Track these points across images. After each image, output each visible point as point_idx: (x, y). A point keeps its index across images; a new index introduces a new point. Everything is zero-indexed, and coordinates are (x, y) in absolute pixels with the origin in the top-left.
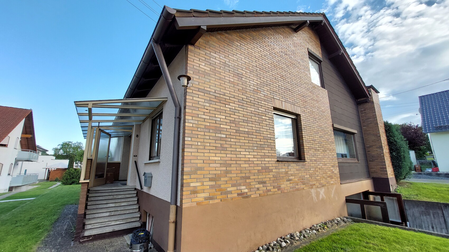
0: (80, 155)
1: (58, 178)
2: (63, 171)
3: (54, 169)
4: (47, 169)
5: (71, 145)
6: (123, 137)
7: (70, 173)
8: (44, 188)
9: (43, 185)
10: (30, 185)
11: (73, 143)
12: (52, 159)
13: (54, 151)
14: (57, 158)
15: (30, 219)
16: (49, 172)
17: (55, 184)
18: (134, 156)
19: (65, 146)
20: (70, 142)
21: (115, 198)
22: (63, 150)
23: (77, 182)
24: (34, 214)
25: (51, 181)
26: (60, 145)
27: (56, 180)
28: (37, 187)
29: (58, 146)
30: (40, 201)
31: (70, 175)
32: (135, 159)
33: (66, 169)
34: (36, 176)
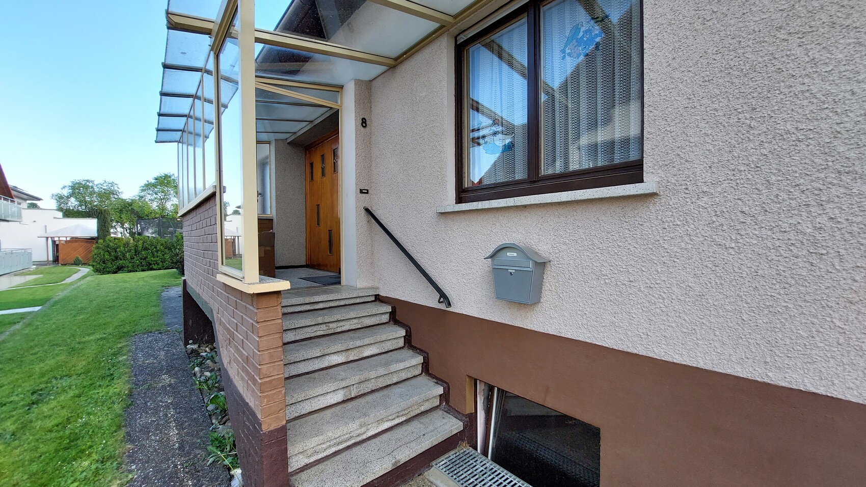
0: (118, 209)
1: (80, 258)
2: (87, 242)
3: (65, 239)
4: (50, 239)
5: (92, 187)
6: (269, 143)
7: (108, 246)
8: (53, 281)
9: (48, 273)
10: (16, 274)
11: (96, 183)
12: (55, 218)
13: (55, 201)
14: (67, 215)
15: (35, 397)
16: (56, 246)
17: (76, 271)
18: (361, 192)
19: (79, 189)
20: (88, 181)
21: (332, 331)
22: (76, 198)
23: (128, 267)
24: (43, 375)
25: (65, 265)
26: (66, 186)
27: (77, 263)
28: (35, 280)
29: (62, 189)
30: (52, 322)
31: (108, 251)
32: (365, 200)
33: (92, 239)
34: (27, 253)
